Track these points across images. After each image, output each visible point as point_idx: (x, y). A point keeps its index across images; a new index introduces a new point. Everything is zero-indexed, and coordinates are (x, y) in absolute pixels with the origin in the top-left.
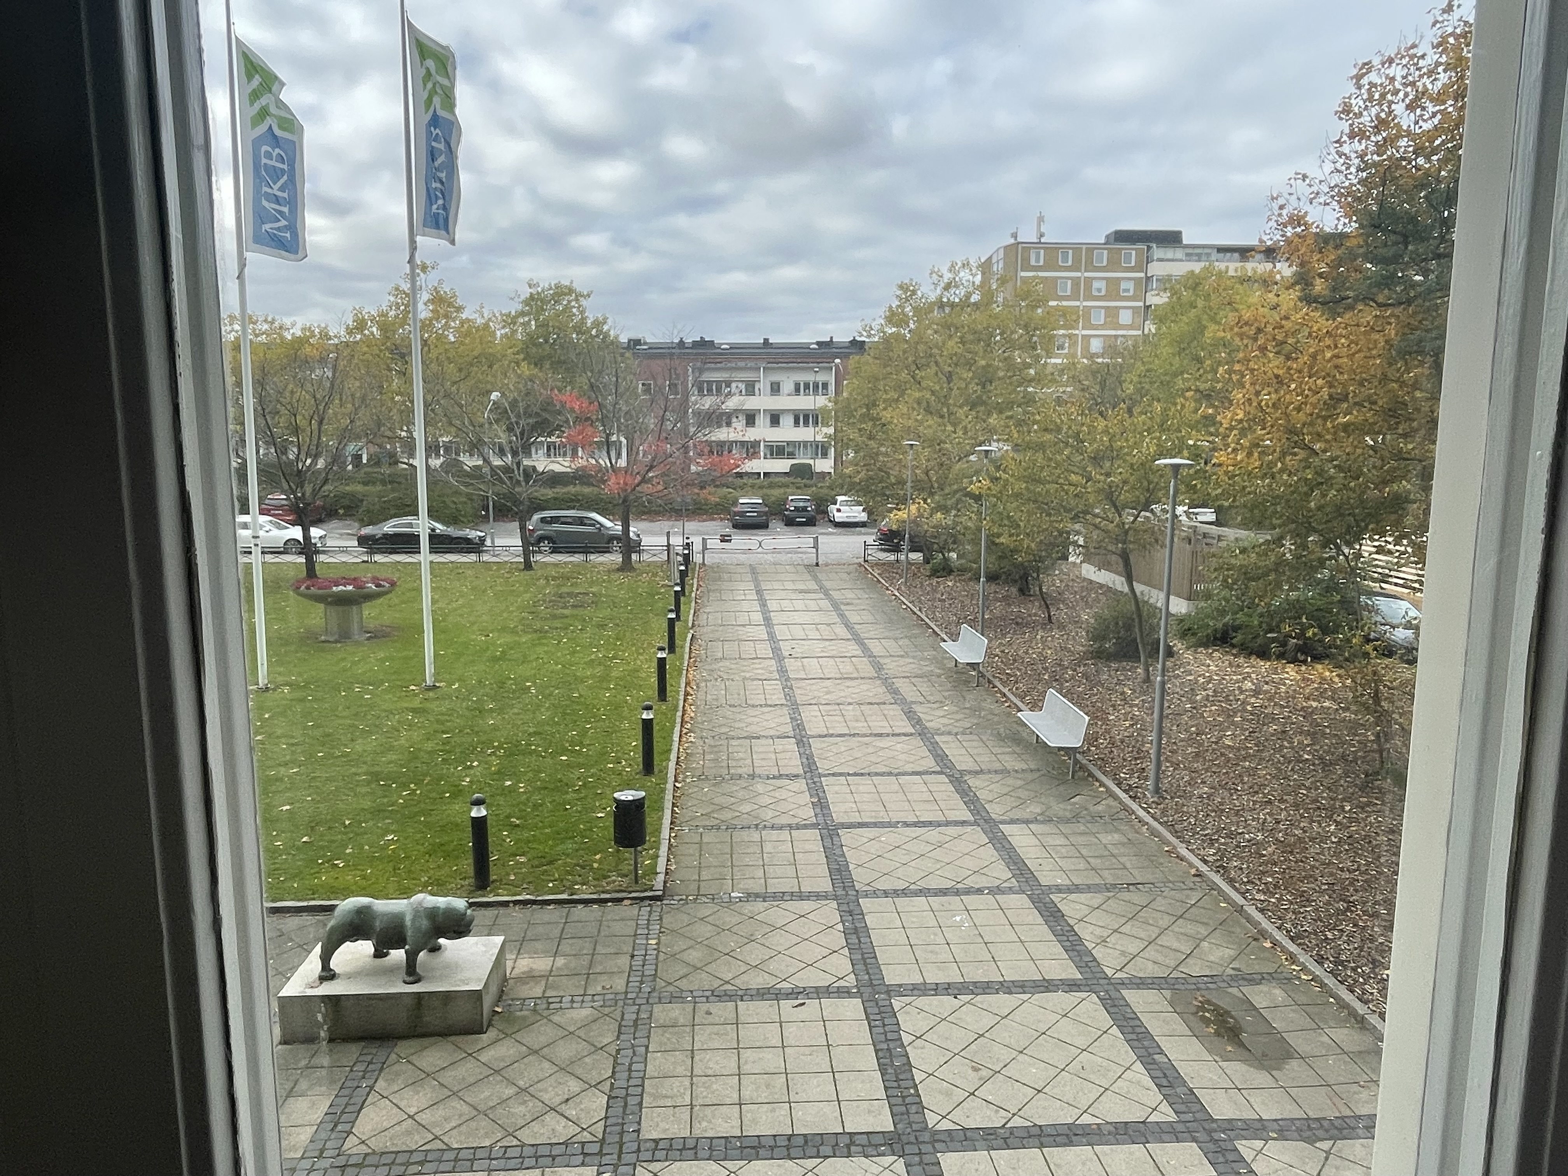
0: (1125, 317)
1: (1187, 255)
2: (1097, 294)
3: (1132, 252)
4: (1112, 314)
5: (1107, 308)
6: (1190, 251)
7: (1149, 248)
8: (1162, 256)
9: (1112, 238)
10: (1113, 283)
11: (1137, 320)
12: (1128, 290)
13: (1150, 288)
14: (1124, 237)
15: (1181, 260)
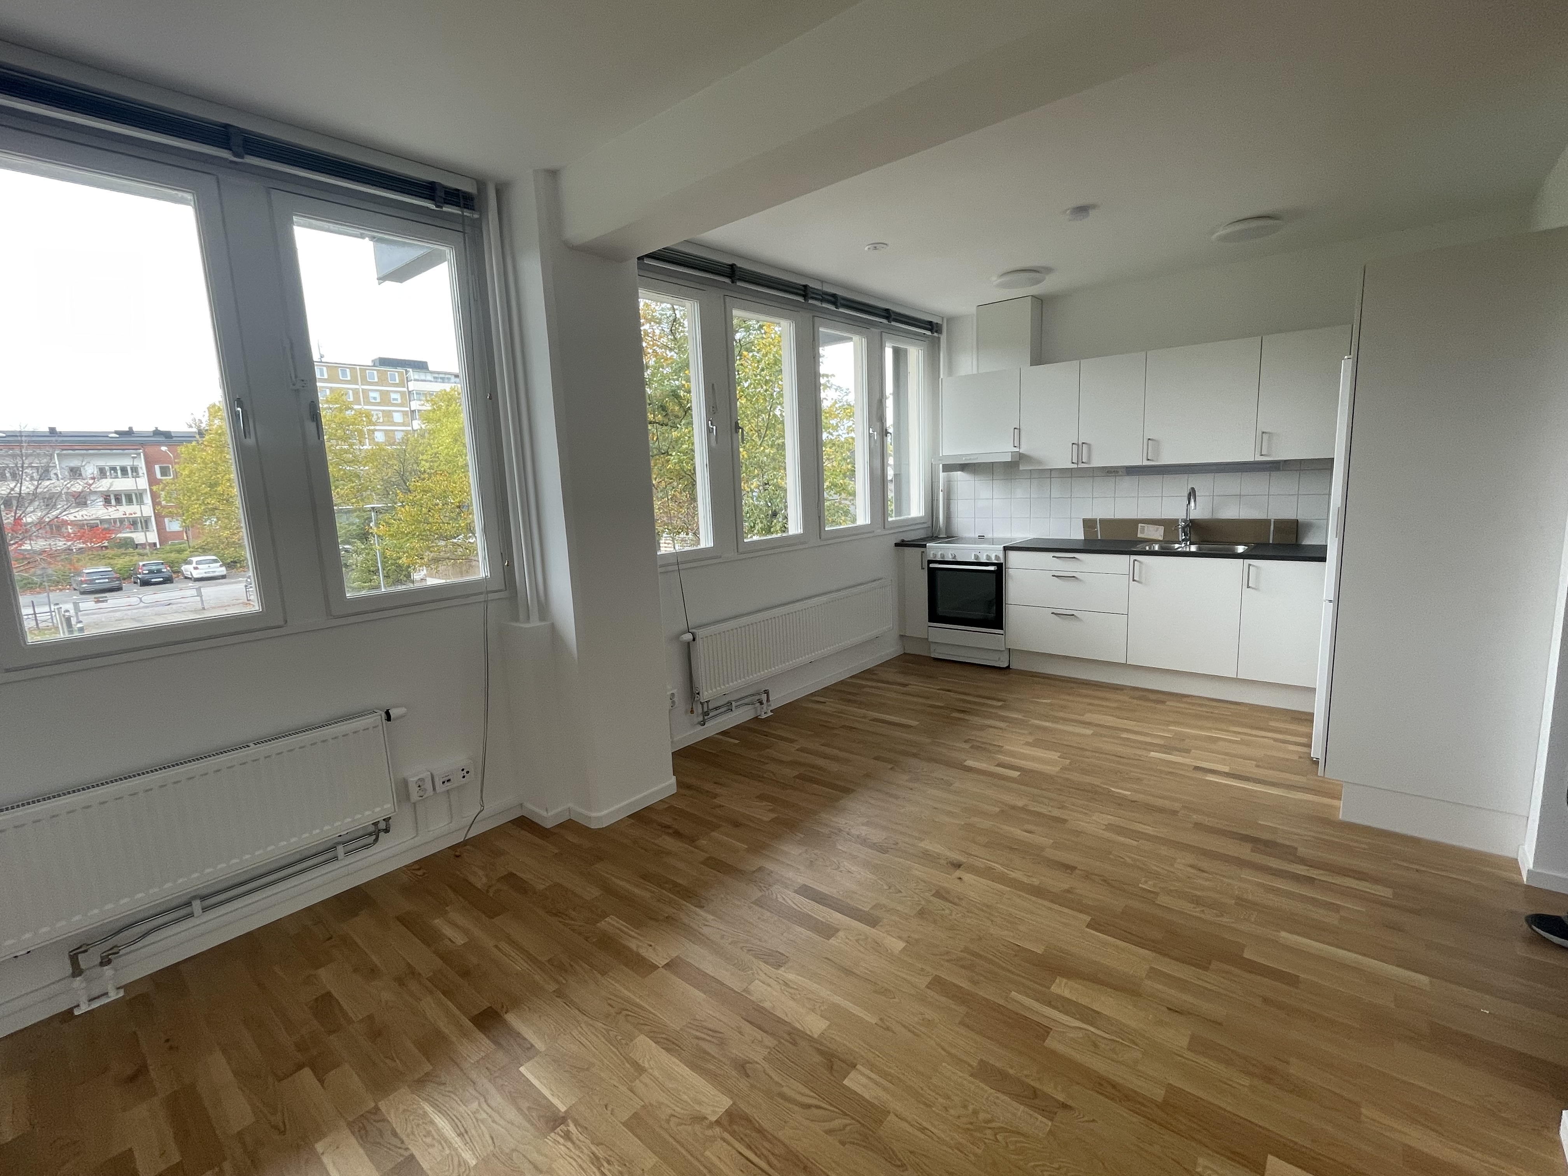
0: (398, 418)
1: (435, 378)
2: (374, 401)
3: (395, 373)
4: (388, 415)
5: (383, 411)
6: (436, 375)
7: (407, 372)
8: (416, 377)
9: (377, 363)
10: (385, 395)
11: (406, 419)
12: (396, 400)
13: (412, 398)
14: (384, 362)
15: (431, 381)
